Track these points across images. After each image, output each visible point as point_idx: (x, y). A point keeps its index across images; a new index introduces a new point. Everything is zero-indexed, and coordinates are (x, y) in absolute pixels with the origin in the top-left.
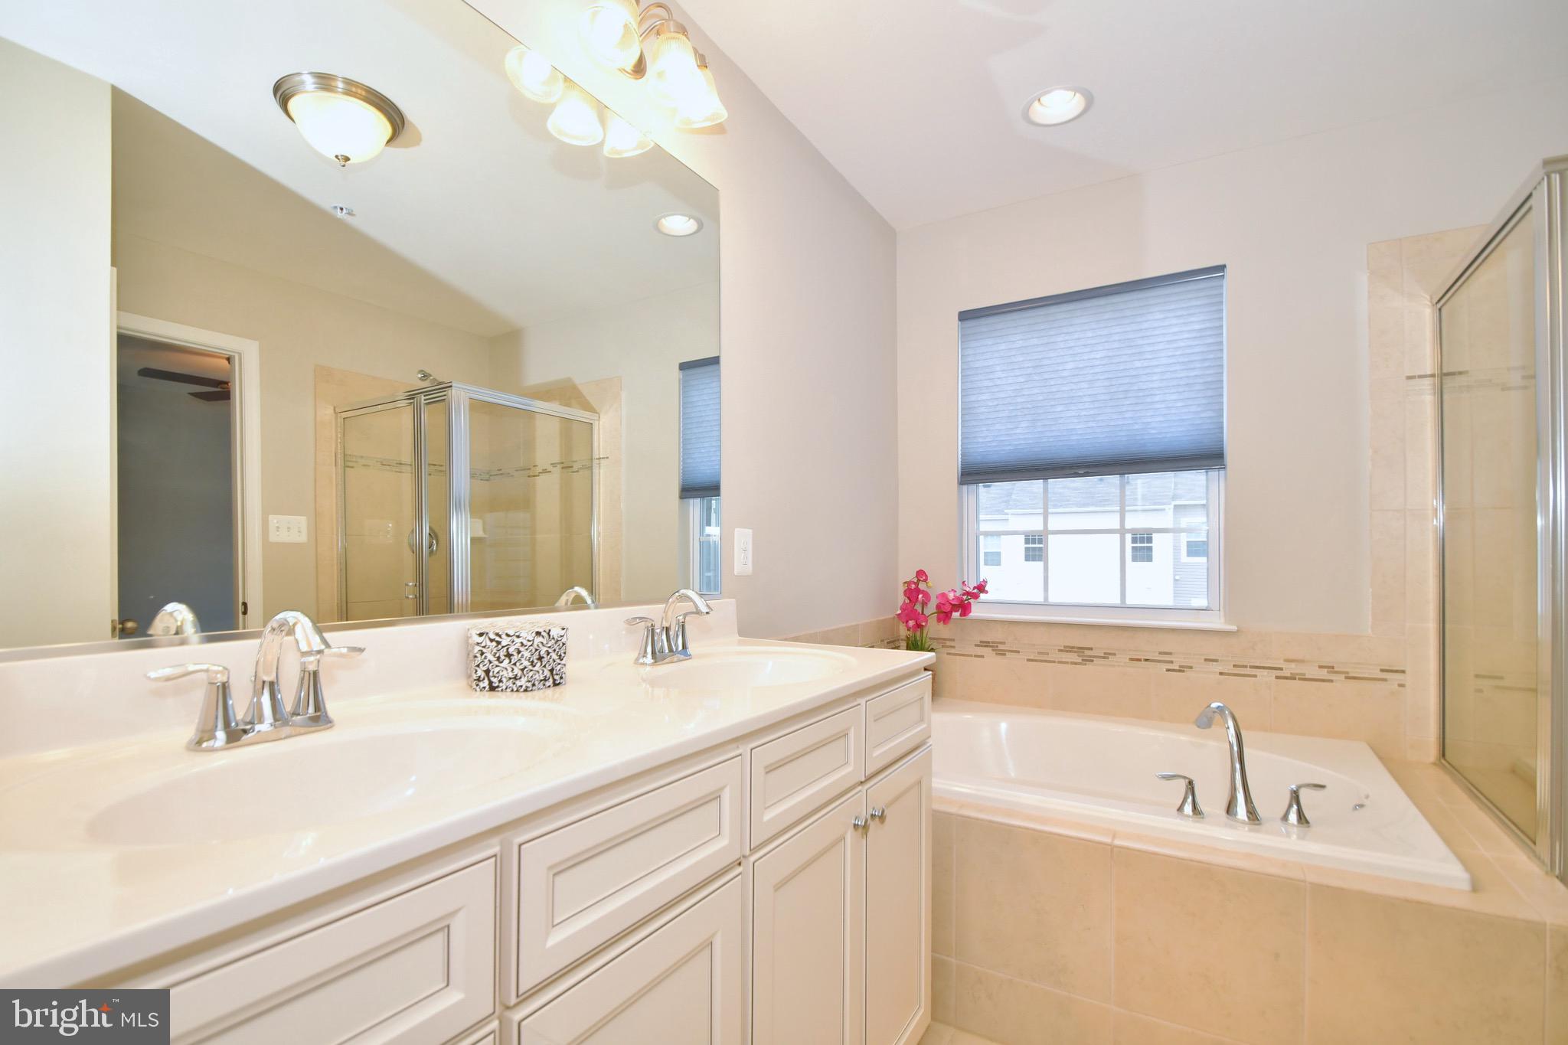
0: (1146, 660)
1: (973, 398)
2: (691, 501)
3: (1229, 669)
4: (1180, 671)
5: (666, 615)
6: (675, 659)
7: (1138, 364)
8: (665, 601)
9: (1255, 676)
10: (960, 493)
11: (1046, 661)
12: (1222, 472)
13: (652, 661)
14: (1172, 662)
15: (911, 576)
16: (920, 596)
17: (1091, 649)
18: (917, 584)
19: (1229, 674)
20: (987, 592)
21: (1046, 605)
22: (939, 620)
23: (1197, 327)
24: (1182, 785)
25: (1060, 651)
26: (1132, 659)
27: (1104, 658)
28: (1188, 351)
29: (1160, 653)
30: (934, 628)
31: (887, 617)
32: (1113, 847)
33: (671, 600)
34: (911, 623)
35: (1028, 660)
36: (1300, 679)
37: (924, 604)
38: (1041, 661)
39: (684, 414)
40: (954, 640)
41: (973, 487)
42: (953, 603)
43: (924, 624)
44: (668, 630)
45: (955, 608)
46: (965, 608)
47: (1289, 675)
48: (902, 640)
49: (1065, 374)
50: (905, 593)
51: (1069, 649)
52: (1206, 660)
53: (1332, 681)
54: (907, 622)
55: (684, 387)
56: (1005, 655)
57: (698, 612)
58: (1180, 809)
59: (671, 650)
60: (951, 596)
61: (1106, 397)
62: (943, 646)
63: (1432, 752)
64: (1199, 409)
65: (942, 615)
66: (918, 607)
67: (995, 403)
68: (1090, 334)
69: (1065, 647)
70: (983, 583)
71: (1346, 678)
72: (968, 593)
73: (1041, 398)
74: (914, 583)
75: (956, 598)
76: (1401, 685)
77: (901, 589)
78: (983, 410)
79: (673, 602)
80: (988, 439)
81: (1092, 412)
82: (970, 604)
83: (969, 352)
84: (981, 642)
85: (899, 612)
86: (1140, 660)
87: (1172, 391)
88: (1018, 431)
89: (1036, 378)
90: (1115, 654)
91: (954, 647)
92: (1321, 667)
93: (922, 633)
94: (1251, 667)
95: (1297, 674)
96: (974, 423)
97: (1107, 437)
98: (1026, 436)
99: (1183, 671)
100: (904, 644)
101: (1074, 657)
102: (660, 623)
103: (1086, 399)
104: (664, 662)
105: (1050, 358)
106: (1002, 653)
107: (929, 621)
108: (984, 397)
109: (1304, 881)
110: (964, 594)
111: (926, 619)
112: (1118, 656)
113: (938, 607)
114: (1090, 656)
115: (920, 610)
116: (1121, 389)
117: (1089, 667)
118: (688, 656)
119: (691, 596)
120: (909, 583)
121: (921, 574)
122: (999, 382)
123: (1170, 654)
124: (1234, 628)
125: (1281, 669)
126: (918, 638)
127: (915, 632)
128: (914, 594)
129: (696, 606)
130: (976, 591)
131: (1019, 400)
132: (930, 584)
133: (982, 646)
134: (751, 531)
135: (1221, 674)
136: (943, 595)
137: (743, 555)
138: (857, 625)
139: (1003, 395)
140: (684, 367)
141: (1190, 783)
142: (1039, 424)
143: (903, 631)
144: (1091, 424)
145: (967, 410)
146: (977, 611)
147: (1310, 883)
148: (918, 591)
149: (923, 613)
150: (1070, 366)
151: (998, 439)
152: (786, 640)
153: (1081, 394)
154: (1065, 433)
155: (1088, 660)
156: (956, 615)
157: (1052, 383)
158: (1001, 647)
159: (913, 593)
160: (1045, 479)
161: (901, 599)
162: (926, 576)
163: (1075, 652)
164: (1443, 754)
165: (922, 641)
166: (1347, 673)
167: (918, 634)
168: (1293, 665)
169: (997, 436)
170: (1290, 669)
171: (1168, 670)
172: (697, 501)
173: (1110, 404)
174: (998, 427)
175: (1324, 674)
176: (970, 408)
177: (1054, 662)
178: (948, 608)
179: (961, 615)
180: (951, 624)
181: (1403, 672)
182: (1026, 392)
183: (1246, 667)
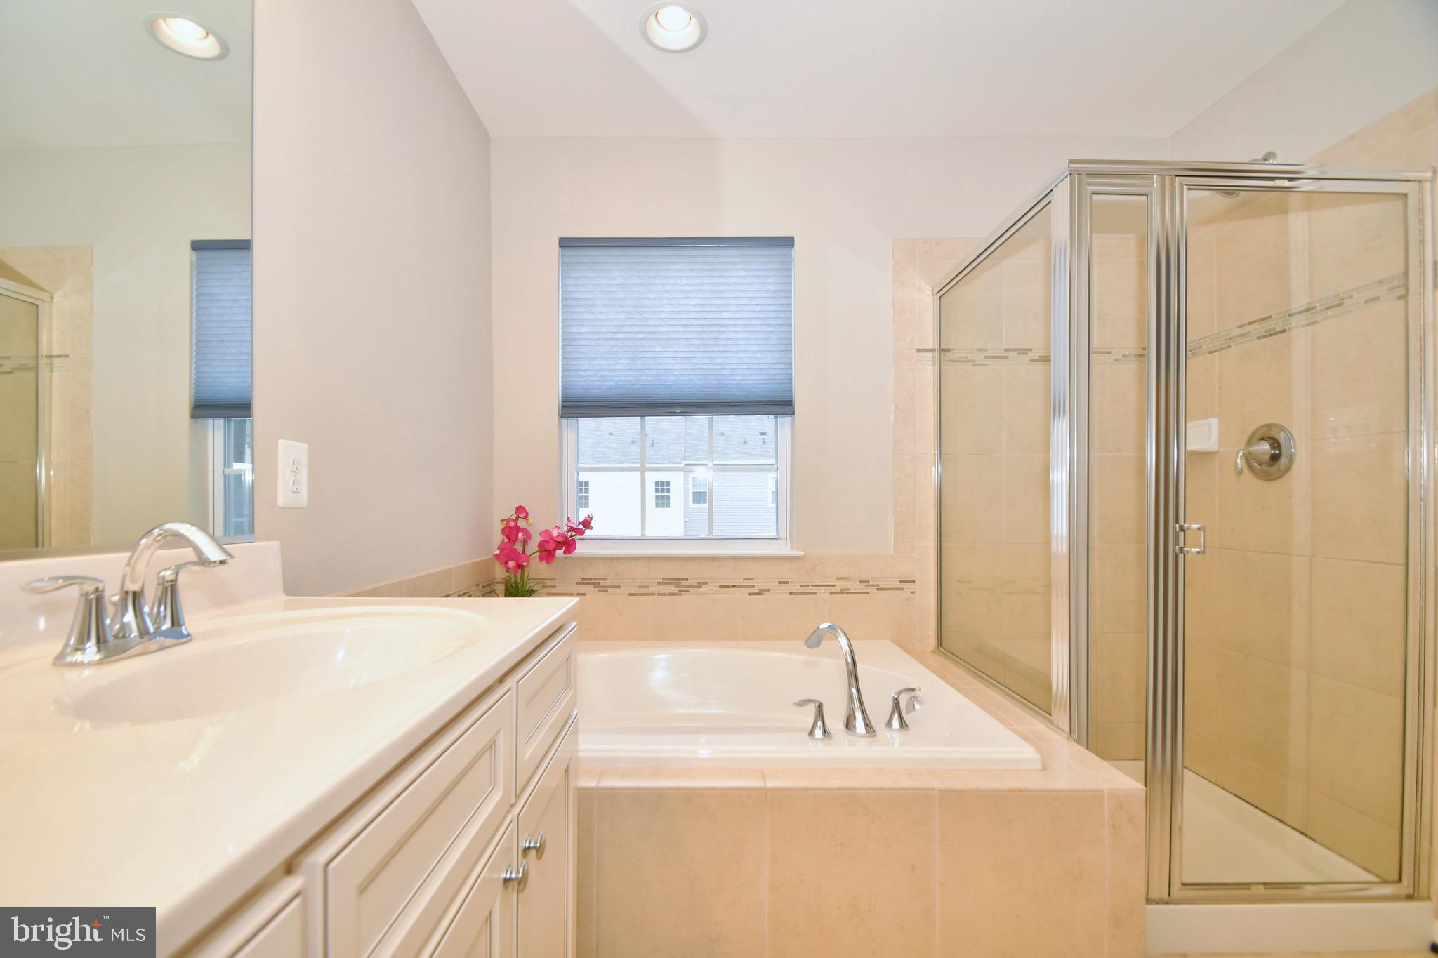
0: (733, 586)
1: (574, 330)
2: (210, 421)
3: (796, 589)
4: (759, 594)
5: (133, 571)
6: (154, 647)
7: (725, 315)
8: (132, 546)
9: (815, 594)
10: (560, 425)
11: (646, 594)
12: (789, 418)
13: (98, 657)
14: (754, 587)
15: (510, 513)
16: (520, 534)
17: (687, 579)
18: (516, 521)
19: (796, 594)
20: (592, 528)
21: (643, 539)
22: (541, 559)
23: (772, 288)
24: (812, 708)
25: (659, 583)
26: (721, 587)
27: (698, 587)
28: (765, 308)
29: (745, 579)
30: (536, 568)
31: (481, 559)
32: (765, 791)
33: (143, 541)
34: (512, 564)
35: (630, 594)
36: (847, 593)
37: (525, 543)
38: (642, 594)
39: (198, 308)
40: (554, 579)
41: (572, 421)
42: (558, 540)
43: (525, 564)
44: (137, 597)
45: (559, 545)
46: (568, 545)
47: (839, 591)
48: (498, 583)
49: (663, 316)
50: (503, 531)
51: (667, 581)
52: (780, 583)
53: (868, 593)
54: (506, 563)
55: (199, 273)
56: (607, 591)
57: (203, 561)
58: (811, 733)
59: (144, 632)
60: (555, 533)
61: (699, 342)
62: (543, 587)
63: (932, 642)
64: (774, 361)
65: (545, 553)
66: (518, 547)
67: (597, 337)
68: (684, 281)
69: (663, 579)
70: (587, 519)
71: (878, 589)
72: (572, 529)
73: (640, 337)
74: (513, 520)
75: (560, 535)
76: (912, 593)
77: (498, 527)
78: (583, 342)
79: (148, 547)
80: (588, 373)
81: (687, 355)
82: (574, 540)
83: (570, 281)
84: (583, 579)
85: (497, 552)
86: (728, 587)
87: (753, 342)
88: (619, 367)
89: (636, 316)
90: (707, 583)
91: (554, 587)
92: (860, 582)
93: (523, 574)
94: (813, 586)
95: (845, 589)
96: (575, 355)
97: (699, 380)
98: (627, 373)
99: (762, 594)
100: (500, 588)
101: (672, 588)
102: (119, 583)
103: (681, 342)
104: (127, 654)
105: (648, 298)
106: (604, 589)
107: (531, 562)
108: (583, 330)
109: (932, 789)
110: (568, 531)
111: (528, 559)
112: (709, 584)
113: (541, 545)
114: (686, 587)
115: (520, 550)
116: (712, 336)
117: (685, 596)
118: (188, 638)
119: (187, 534)
120: (508, 520)
121: (520, 510)
122: (600, 316)
123: (752, 579)
124: (801, 553)
125: (833, 586)
126: (519, 581)
127: (516, 572)
128: (514, 533)
129: (199, 552)
130: (581, 527)
131: (620, 336)
132: (531, 521)
133: (584, 584)
134: (305, 446)
135: (791, 594)
136: (547, 532)
137: (292, 479)
138: (451, 570)
139: (604, 330)
140: (198, 246)
141: (820, 706)
142: (639, 362)
143: (500, 572)
144: (685, 367)
145: (568, 341)
146: (581, 549)
147: (938, 790)
148: (518, 529)
149: (524, 553)
150: (668, 309)
151: (599, 373)
152: (359, 594)
153: (677, 337)
154: (662, 373)
155: (684, 590)
156: (559, 553)
157: (651, 323)
158: (603, 583)
159: (511, 531)
160: (643, 416)
161: (498, 538)
162: (527, 513)
163: (672, 583)
164: (940, 643)
165: (523, 583)
166: (878, 585)
167: (519, 575)
168: (842, 582)
169: (598, 370)
170: (840, 585)
171: (750, 594)
172: (220, 423)
173: (701, 349)
174: (599, 361)
175: (862, 588)
176: (571, 339)
177: (654, 594)
178: (552, 546)
179: (565, 553)
180: (555, 563)
181: (914, 582)
182: (626, 329)
183: (808, 586)
